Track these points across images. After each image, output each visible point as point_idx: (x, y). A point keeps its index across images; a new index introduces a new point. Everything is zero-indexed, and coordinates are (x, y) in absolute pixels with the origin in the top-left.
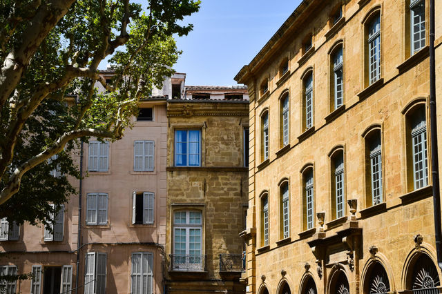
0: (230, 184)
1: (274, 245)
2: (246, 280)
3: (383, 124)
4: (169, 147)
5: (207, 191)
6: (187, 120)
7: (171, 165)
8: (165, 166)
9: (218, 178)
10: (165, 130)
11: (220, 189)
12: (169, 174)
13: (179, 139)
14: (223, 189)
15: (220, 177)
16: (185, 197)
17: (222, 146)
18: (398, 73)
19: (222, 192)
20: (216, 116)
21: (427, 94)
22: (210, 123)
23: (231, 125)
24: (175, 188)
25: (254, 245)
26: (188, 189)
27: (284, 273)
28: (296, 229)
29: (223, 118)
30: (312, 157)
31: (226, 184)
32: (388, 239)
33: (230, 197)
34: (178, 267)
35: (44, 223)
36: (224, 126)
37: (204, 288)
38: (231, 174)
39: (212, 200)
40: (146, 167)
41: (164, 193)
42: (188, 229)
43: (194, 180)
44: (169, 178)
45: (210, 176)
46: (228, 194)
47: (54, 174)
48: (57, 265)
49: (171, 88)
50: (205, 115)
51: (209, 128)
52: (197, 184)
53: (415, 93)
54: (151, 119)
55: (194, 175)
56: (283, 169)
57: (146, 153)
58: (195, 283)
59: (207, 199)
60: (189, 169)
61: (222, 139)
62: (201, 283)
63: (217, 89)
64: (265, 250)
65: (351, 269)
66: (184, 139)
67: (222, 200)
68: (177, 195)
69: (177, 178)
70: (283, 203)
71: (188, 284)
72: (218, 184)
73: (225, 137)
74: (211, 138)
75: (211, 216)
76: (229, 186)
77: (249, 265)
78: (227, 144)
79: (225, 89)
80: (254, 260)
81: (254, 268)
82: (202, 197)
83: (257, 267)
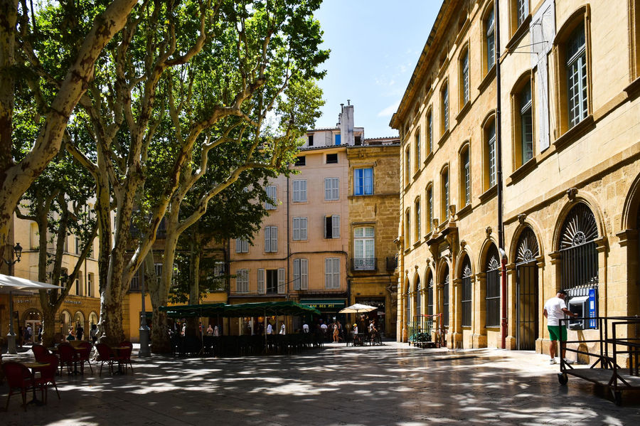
0: (394, 206)
1: (412, 248)
2: (398, 274)
3: (471, 140)
4: (350, 182)
5: (378, 212)
6: (362, 161)
7: (352, 194)
8: (347, 195)
9: (385, 203)
10: (347, 169)
11: (386, 211)
12: (350, 201)
13: (357, 175)
14: (389, 210)
15: (387, 202)
16: (361, 218)
17: (388, 179)
18: (479, 93)
19: (388, 212)
20: (383, 156)
21: (495, 107)
22: (379, 162)
23: (394, 163)
24: (354, 211)
25: (403, 248)
26: (364, 212)
27: (417, 267)
28: (423, 234)
29: (389, 158)
30: (431, 177)
31: (391, 207)
32: (472, 233)
33: (394, 216)
34: (357, 268)
35: (247, 238)
36: (389, 164)
37: (376, 281)
38: (395, 199)
39: (381, 219)
40: (334, 197)
41: (347, 215)
42: (364, 240)
43: (368, 204)
44: (350, 205)
45: (379, 201)
46: (392, 214)
47: (252, 202)
48: (274, 269)
49: (354, 139)
50: (375, 156)
51: (378, 166)
52: (371, 208)
53: (489, 107)
54: (336, 162)
55: (367, 201)
56: (417, 190)
57: (334, 187)
58: (370, 278)
59: (377, 218)
60: (364, 197)
61: (388, 174)
62: (374, 278)
63: (387, 138)
64: (408, 252)
65: (451, 260)
66: (361, 175)
67: (388, 218)
68: (356, 217)
69: (356, 204)
70: (418, 216)
71: (364, 278)
72: (385, 207)
73: (390, 172)
74: (380, 173)
75: (380, 230)
76: (394, 208)
77: (400, 263)
78: (391, 177)
79: (393, 138)
80: (403, 259)
81: (403, 265)
82: (374, 217)
83: (405, 265)
